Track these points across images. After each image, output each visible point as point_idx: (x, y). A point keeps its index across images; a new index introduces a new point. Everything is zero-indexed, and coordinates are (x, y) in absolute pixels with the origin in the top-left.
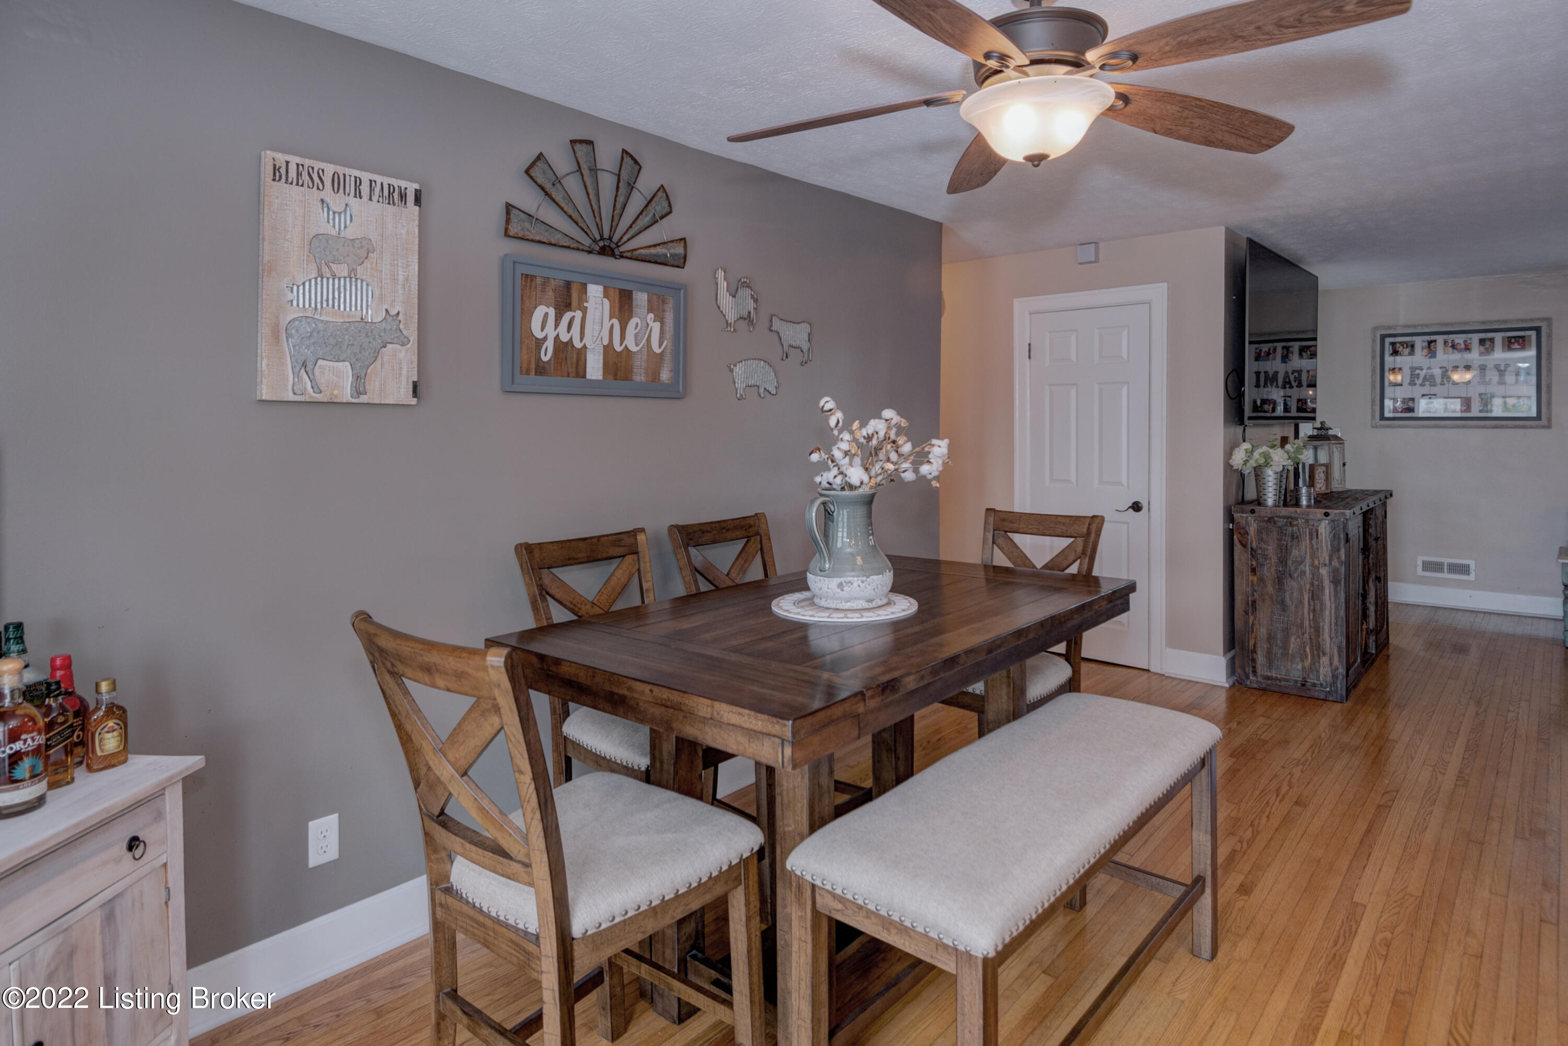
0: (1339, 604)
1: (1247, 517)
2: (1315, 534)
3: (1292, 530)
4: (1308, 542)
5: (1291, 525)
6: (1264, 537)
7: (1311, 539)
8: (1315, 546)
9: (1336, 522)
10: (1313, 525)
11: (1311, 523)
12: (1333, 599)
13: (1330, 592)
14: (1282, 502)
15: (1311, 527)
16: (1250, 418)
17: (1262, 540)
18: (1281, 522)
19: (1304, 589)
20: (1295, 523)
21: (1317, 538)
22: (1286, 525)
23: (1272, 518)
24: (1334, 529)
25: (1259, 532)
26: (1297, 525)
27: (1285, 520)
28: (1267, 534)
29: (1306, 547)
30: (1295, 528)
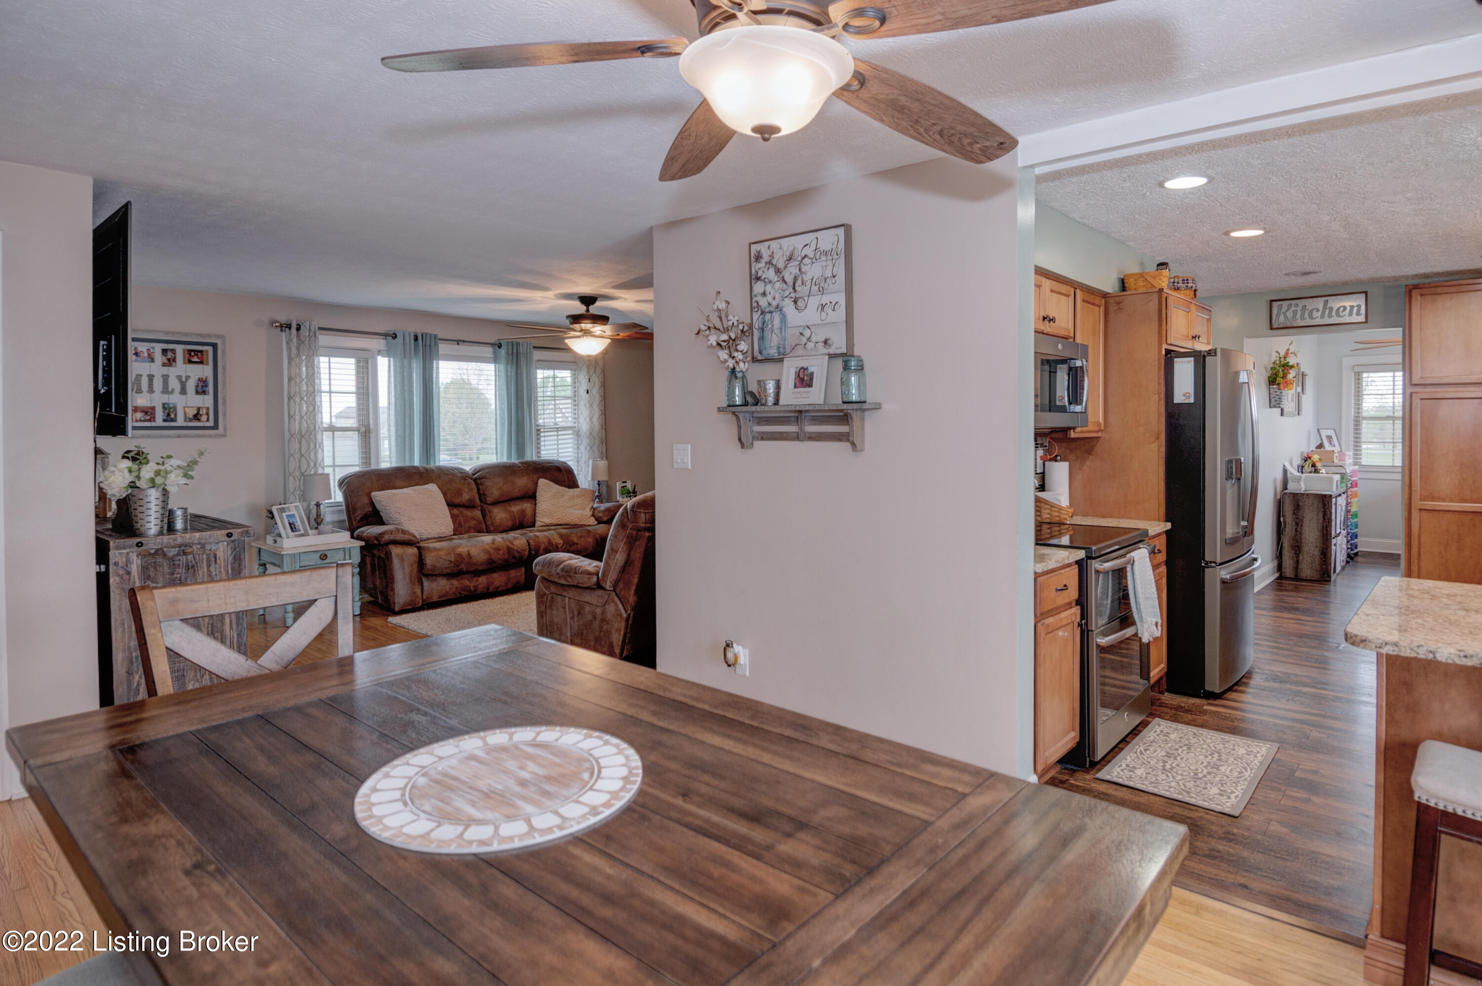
0: (241, 631)
1: (128, 554)
2: (213, 559)
3: (187, 560)
4: (205, 570)
5: (184, 553)
6: (152, 574)
7: (209, 566)
8: (214, 573)
9: (236, 542)
10: (210, 550)
11: (208, 547)
12: (234, 627)
13: (231, 621)
14: (166, 528)
15: (208, 552)
16: (134, 428)
17: (149, 578)
18: (172, 552)
19: (202, 624)
20: (190, 550)
21: (216, 563)
22: (178, 555)
23: (161, 549)
24: (235, 549)
25: (144, 569)
26: (191, 553)
27: (177, 549)
28: (156, 570)
29: (203, 575)
30: (190, 557)
